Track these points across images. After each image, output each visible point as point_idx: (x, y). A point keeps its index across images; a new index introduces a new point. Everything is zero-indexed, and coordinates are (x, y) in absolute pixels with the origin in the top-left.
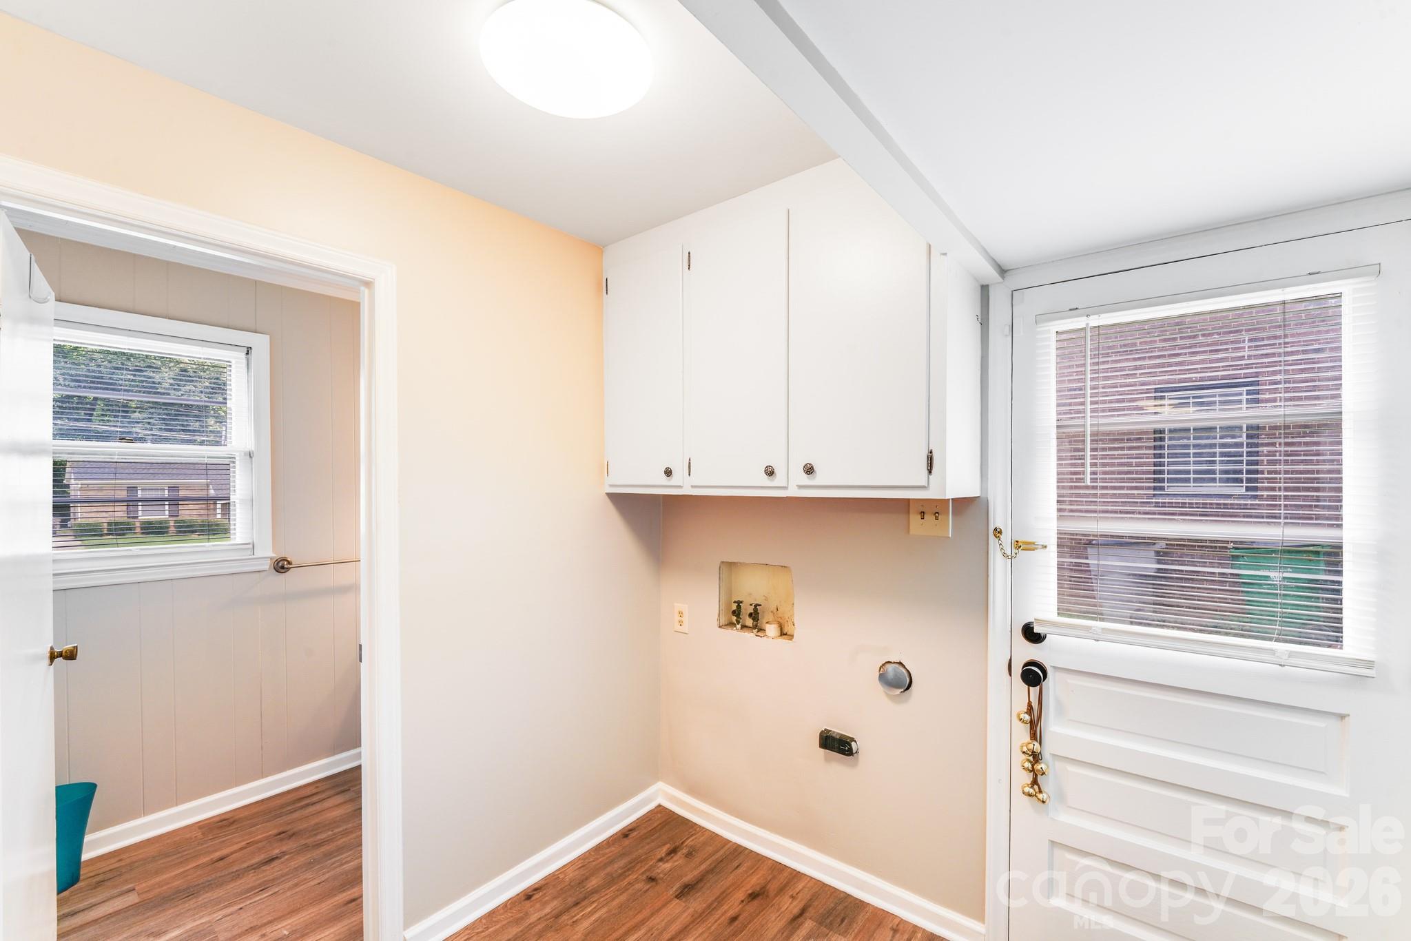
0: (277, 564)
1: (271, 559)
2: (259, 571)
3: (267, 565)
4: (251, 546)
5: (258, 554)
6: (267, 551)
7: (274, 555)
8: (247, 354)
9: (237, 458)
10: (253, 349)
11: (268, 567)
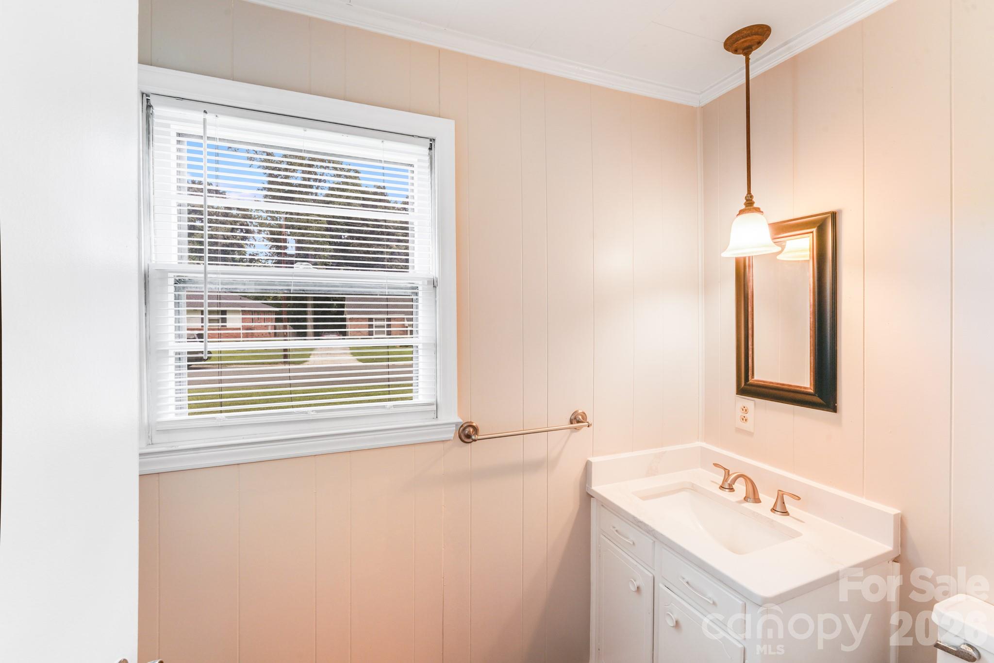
0: (464, 429)
1: (456, 424)
2: (443, 441)
3: (451, 434)
4: (434, 407)
5: (443, 418)
6: (452, 417)
7: (460, 420)
8: (430, 149)
9: (420, 288)
10: (437, 141)
11: (452, 435)
